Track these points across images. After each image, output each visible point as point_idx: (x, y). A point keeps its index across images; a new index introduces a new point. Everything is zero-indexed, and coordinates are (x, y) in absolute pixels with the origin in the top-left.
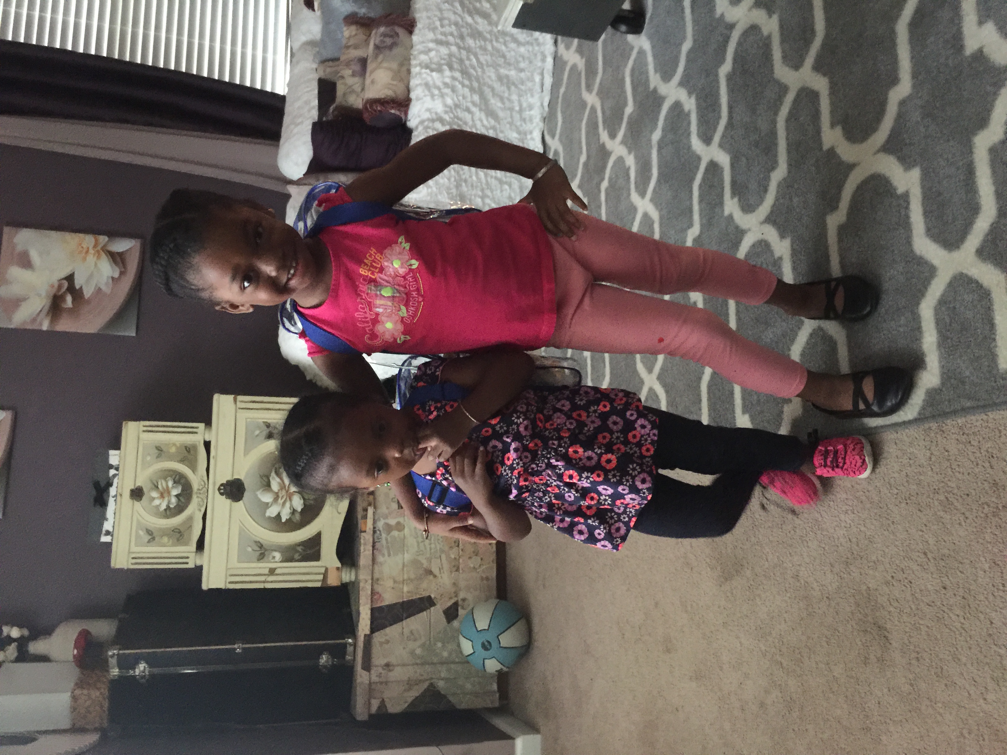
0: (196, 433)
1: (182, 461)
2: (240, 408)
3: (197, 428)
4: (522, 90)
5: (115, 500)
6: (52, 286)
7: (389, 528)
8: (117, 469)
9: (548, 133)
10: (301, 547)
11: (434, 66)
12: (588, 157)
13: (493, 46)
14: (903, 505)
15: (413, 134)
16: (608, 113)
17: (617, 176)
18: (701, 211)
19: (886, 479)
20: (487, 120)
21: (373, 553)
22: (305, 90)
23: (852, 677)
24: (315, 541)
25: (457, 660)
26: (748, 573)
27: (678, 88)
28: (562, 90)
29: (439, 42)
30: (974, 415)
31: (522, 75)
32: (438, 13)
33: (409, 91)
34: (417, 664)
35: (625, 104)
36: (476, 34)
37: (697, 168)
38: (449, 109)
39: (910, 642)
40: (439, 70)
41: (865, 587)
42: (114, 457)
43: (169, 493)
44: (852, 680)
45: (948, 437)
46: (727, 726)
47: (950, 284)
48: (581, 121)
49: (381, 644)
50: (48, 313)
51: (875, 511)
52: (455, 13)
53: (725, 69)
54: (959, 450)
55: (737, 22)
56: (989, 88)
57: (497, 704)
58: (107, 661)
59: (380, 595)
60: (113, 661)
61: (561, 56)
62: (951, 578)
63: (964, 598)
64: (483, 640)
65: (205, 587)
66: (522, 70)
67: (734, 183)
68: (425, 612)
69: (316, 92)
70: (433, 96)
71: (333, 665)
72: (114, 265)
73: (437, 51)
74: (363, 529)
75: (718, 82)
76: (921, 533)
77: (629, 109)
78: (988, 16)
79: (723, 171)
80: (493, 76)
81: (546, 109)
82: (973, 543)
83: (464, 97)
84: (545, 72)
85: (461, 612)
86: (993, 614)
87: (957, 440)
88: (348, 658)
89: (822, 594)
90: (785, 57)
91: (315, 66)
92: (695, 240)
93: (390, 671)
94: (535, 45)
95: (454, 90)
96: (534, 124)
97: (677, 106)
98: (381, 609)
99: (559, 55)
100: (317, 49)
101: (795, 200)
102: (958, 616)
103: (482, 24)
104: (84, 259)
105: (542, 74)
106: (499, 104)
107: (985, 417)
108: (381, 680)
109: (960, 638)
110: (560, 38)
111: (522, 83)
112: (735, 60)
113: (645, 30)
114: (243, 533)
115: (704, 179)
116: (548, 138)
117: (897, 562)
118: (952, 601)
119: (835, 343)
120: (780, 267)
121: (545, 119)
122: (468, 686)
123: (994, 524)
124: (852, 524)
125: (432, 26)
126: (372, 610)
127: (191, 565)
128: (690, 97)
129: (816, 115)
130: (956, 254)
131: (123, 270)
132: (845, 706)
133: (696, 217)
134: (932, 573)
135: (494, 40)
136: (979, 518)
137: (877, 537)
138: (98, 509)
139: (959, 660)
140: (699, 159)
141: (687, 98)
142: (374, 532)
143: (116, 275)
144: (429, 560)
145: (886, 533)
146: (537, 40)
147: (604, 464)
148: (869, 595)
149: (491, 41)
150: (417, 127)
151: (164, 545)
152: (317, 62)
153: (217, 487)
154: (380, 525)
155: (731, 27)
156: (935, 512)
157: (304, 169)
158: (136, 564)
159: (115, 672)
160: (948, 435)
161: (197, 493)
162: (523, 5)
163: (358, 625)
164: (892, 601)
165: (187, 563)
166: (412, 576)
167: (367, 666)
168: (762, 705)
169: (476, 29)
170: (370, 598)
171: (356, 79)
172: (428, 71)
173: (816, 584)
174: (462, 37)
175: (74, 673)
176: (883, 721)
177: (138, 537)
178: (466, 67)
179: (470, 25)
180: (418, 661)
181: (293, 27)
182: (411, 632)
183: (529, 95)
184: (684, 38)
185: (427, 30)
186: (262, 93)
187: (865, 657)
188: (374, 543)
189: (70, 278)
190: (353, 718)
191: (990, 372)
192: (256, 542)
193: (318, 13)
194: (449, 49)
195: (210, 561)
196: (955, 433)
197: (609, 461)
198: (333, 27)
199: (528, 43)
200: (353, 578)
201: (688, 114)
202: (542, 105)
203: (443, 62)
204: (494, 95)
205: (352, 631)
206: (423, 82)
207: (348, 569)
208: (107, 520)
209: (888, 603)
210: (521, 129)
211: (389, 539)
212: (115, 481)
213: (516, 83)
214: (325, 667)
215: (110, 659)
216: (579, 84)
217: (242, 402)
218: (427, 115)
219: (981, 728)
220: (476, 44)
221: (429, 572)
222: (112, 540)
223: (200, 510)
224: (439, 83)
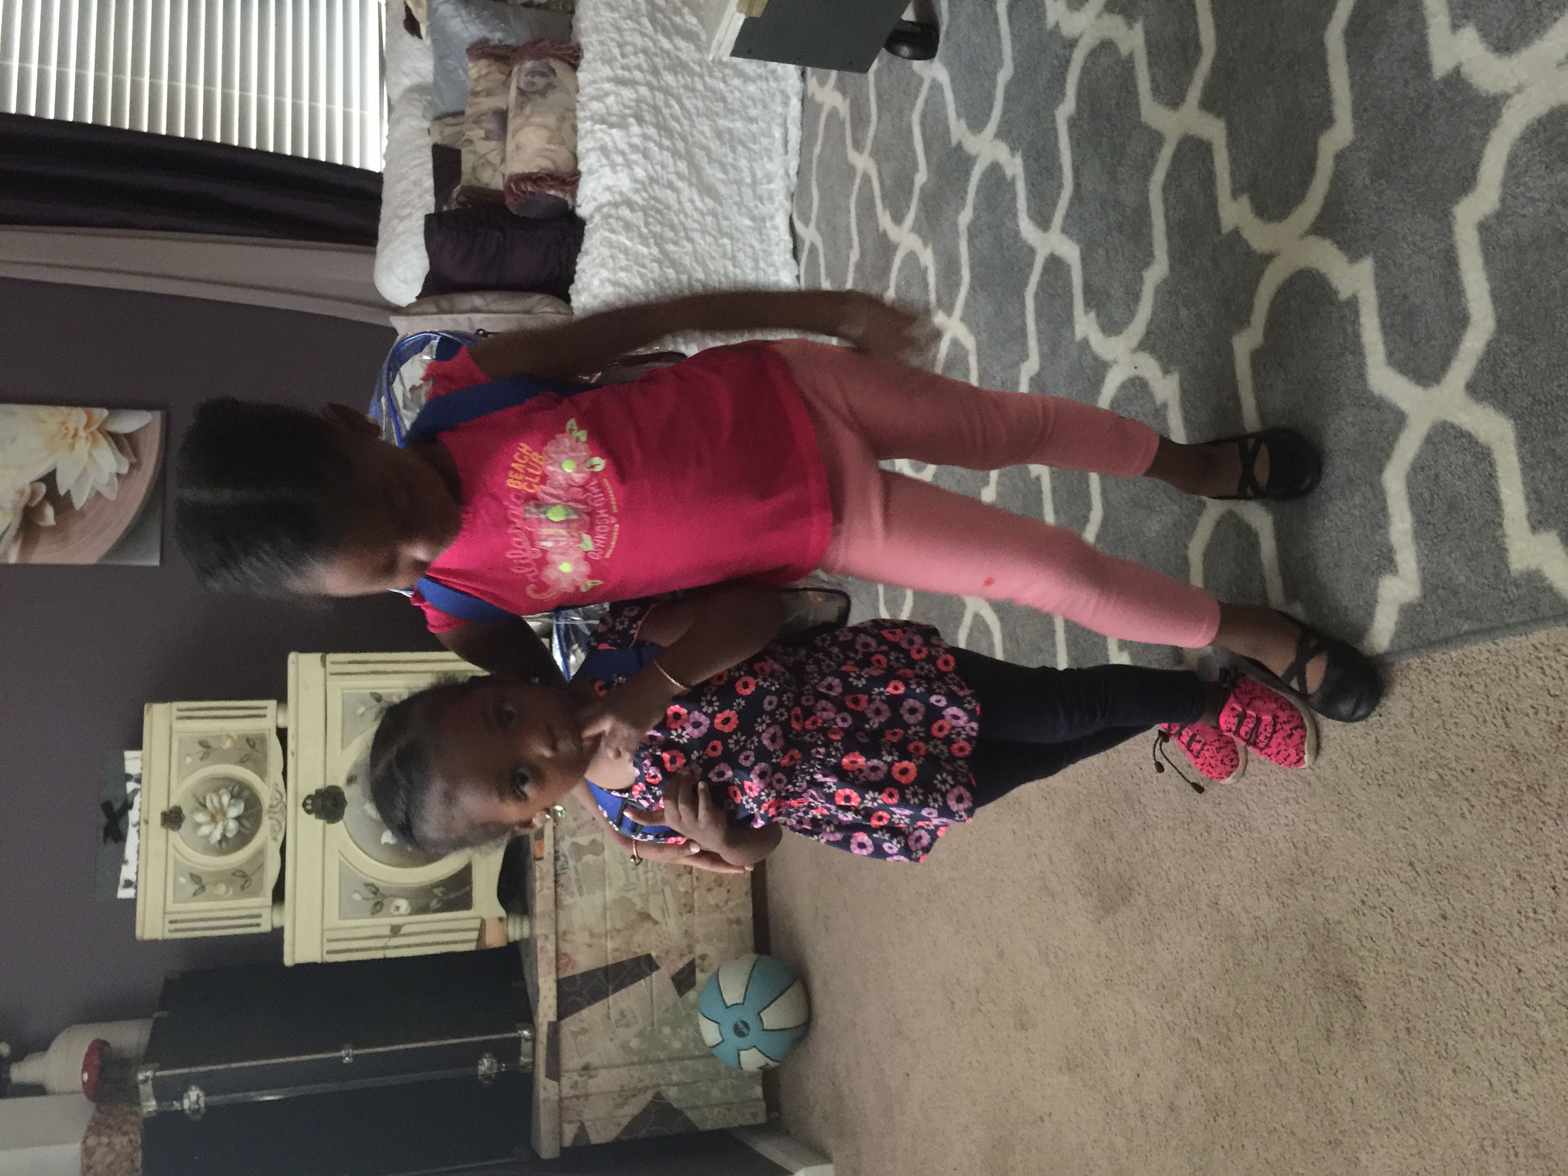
0: (265, 716)
1: (242, 762)
2: (332, 674)
3: (265, 708)
4: (755, 152)
5: (138, 831)
6: (22, 493)
7: (578, 850)
8: (139, 781)
9: (799, 218)
10: (441, 889)
11: (614, 119)
12: (863, 254)
13: (705, 84)
14: (1374, 788)
15: (586, 228)
16: (889, 182)
17: (907, 282)
18: (1039, 331)
19: (1344, 747)
20: (702, 200)
21: (556, 892)
22: (413, 163)
23: (1309, 1062)
24: (463, 878)
25: (697, 1053)
26: (1141, 900)
27: (995, 142)
28: (817, 150)
29: (620, 81)
30: (1476, 644)
31: (754, 127)
32: (616, 36)
33: (575, 158)
34: (633, 1064)
35: (915, 168)
36: (678, 66)
37: (1031, 265)
38: (642, 186)
39: (1395, 1005)
40: (622, 125)
41: (1321, 919)
42: (132, 762)
43: (224, 815)
44: (1310, 1067)
45: (1438, 680)
46: (1120, 1142)
47: (1428, 440)
48: (848, 196)
49: (575, 1034)
50: (16, 537)
51: (1332, 799)
52: (643, 34)
53: (1066, 109)
54: (1455, 700)
55: (1081, 36)
56: (1473, 130)
57: (762, 1119)
58: (136, 1088)
59: (570, 959)
60: (146, 1090)
61: (813, 95)
62: (1452, 901)
63: (1474, 932)
64: (735, 1020)
65: (288, 961)
66: (752, 120)
67: (1088, 289)
68: (642, 981)
69: (430, 166)
70: (613, 166)
71: (499, 1074)
72: (119, 455)
73: (617, 94)
74: (538, 856)
75: (1055, 130)
76: (1404, 832)
77: (921, 177)
78: (1466, 17)
79: (1069, 271)
80: (707, 130)
81: (794, 179)
82: (1484, 846)
83: (664, 167)
84: (789, 121)
85: (700, 976)
86: (1521, 958)
87: (1452, 683)
88: (524, 1060)
89: (1256, 931)
90: (1156, 90)
91: (426, 124)
92: (1033, 380)
93: (591, 1077)
94: (771, 79)
95: (646, 155)
96: (777, 204)
97: (995, 169)
98: (572, 978)
99: (809, 94)
100: (429, 98)
101: (1184, 312)
102: (1467, 961)
103: (686, 51)
104: (72, 447)
105: (784, 126)
106: (720, 175)
107: (1493, 647)
108: (577, 1093)
109: (1472, 996)
110: (809, 70)
111: (755, 140)
112: (1080, 97)
113: (939, 52)
114: (346, 872)
115: (1041, 285)
116: (799, 226)
117: (1369, 878)
118: (1456, 939)
119: (1256, 535)
120: (1164, 419)
121: (792, 195)
122: (716, 1093)
123: (1515, 814)
124: (1296, 819)
125: (607, 57)
126: (559, 983)
127: (266, 928)
128: (1013, 156)
129: (1208, 180)
130: (1435, 392)
131: (134, 461)
132: (1300, 1106)
133: (1033, 343)
134: (1423, 894)
135: (706, 73)
136: (1491, 805)
137: (1335, 839)
138: (111, 846)
139: (1473, 1031)
140: (1032, 251)
141: (1009, 157)
142: (556, 859)
143: (125, 470)
144: (645, 898)
145: (1350, 833)
146: (773, 72)
147: (897, 776)
148: (1329, 931)
149: (701, 77)
150: (592, 217)
151: (218, 898)
152: (431, 118)
153: (301, 801)
154: (565, 846)
155: (1072, 44)
156: (1424, 798)
157: (418, 290)
158: (176, 930)
159: (151, 1105)
160: (1437, 676)
161: (269, 812)
162: (746, 22)
163: (536, 1007)
164: (1363, 939)
165: (258, 925)
166: (619, 925)
167: (554, 1073)
168: (1172, 1108)
169: (678, 58)
170: (554, 964)
171: (493, 144)
172: (604, 127)
173: (1244, 915)
174: (655, 72)
175: (86, 1109)
176: (1359, 1130)
177: (177, 887)
178: (664, 118)
179: (668, 53)
180: (635, 1059)
181: (389, 65)
182: (622, 1014)
183: (765, 159)
184: (1000, 63)
185: (599, 62)
186: (346, 170)
187: (1328, 1030)
188: (556, 875)
189: (50, 479)
190: (535, 1156)
191: (1497, 575)
192: (367, 885)
193: (428, 41)
194: (637, 91)
195: (294, 920)
196: (1448, 673)
197: (904, 771)
198: (451, 62)
199: (760, 77)
200: (526, 933)
201: (1012, 184)
202: (787, 173)
203: (628, 112)
204: (711, 161)
205: (528, 1017)
206: (598, 145)
207: (518, 920)
208: (126, 862)
209: (1358, 943)
210: (756, 212)
211: (580, 869)
212: (137, 800)
213: (744, 138)
214: (487, 1077)
215: (141, 1087)
216: (842, 138)
217: (333, 663)
218: (606, 197)
219: (1511, 1136)
220: (678, 81)
221: (645, 916)
222: (136, 894)
223: (275, 839)
224: (623, 146)
